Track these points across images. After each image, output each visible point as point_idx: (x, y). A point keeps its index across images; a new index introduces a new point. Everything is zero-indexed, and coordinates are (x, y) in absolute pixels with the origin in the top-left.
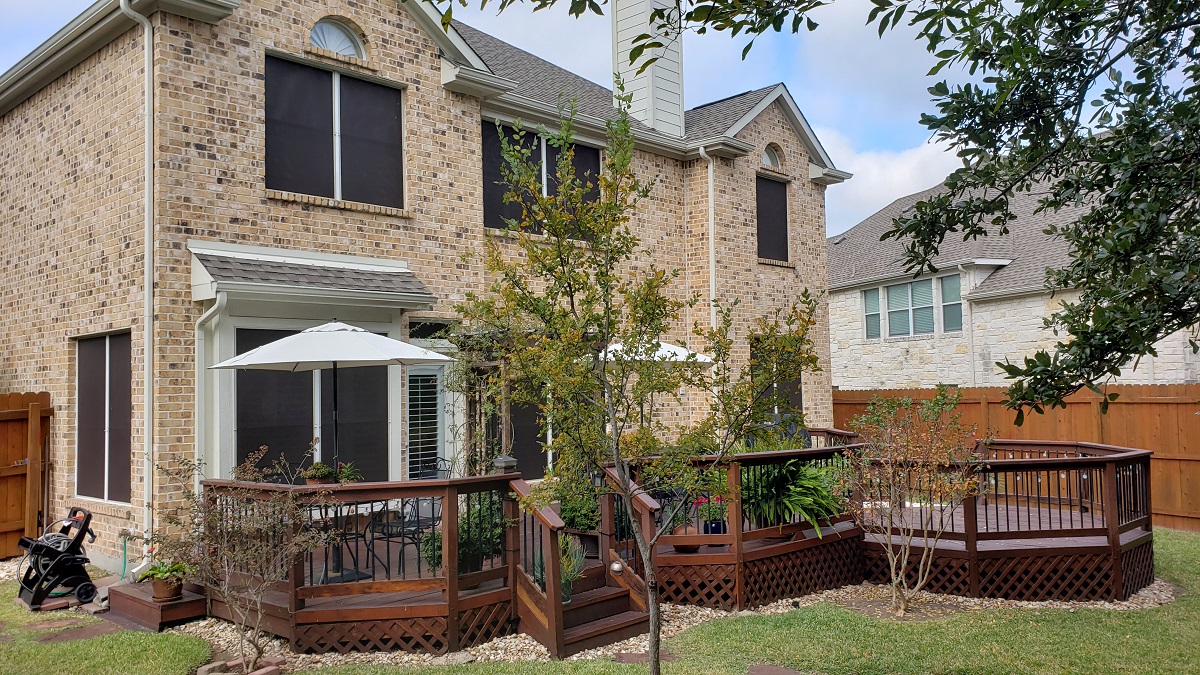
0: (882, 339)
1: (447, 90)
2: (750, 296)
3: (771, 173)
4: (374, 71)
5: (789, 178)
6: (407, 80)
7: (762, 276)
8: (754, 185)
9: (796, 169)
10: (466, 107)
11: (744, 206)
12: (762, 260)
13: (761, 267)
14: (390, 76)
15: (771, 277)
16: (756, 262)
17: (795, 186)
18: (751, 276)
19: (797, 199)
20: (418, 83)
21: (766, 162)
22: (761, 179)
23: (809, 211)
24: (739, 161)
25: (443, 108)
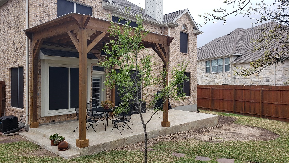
0: (210, 73)
1: (103, 8)
2: (178, 62)
3: (184, 31)
4: (85, 3)
5: (188, 33)
6: (93, 5)
7: (181, 57)
8: (179, 34)
9: (190, 30)
10: (108, 12)
11: (177, 39)
12: (181, 53)
13: (181, 55)
14: (89, 4)
15: (183, 57)
16: (179, 53)
17: (190, 34)
18: (178, 57)
19: (191, 38)
20: (96, 6)
21: (183, 28)
22: (181, 33)
23: (193, 41)
24: (176, 28)
25: (102, 13)
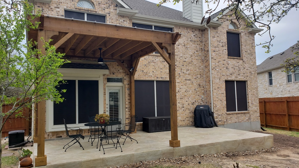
0: (292, 82)
1: (119, 15)
2: (225, 68)
3: (232, 31)
4: (96, 12)
5: (240, 32)
6: (106, 13)
7: (229, 62)
8: (226, 35)
9: (242, 30)
10: (125, 19)
11: (222, 41)
12: (229, 57)
13: (229, 59)
14: (101, 12)
15: (233, 62)
16: (227, 58)
17: (242, 34)
18: (225, 62)
19: (244, 38)
20: (110, 14)
21: (231, 27)
22: (229, 33)
23: (248, 42)
24: (220, 28)
25: (117, 20)
